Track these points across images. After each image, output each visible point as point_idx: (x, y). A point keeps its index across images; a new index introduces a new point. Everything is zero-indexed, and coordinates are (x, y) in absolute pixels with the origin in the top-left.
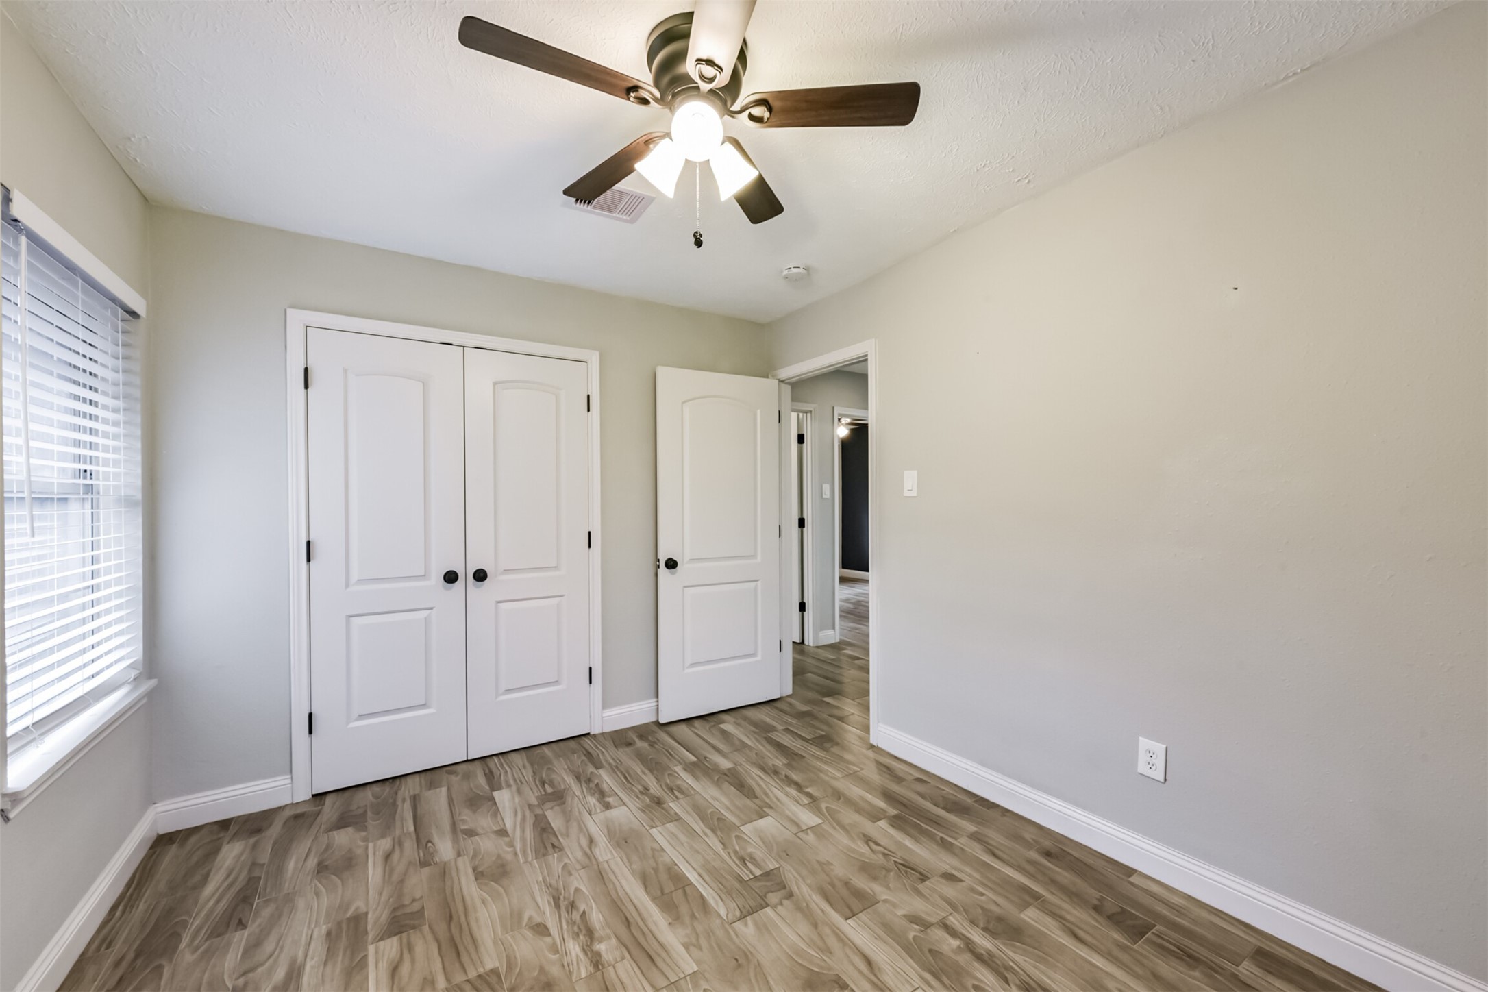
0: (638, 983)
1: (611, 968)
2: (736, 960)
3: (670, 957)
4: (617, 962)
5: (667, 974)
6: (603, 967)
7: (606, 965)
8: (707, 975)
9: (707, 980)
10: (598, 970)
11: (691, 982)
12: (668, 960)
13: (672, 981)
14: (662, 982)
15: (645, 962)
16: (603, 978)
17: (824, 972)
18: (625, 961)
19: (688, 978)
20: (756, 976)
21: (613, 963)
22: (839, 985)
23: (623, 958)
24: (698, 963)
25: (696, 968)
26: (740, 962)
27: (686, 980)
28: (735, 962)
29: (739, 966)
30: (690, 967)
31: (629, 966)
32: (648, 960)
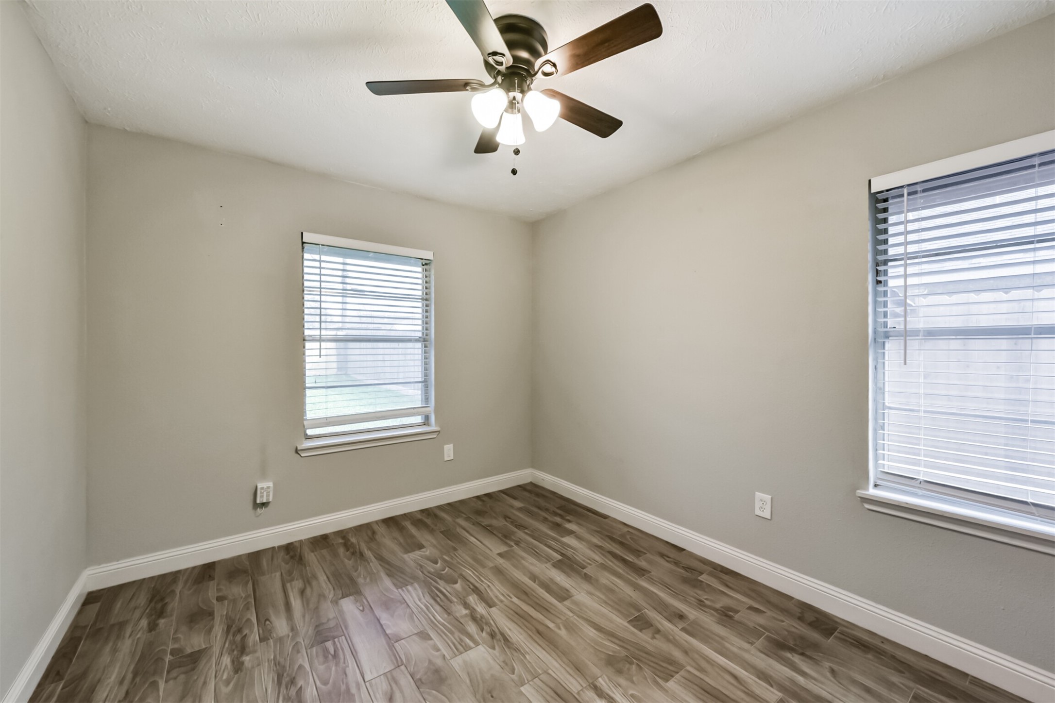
0: (560, 676)
1: (584, 685)
2: (492, 697)
3: (542, 695)
4: (582, 690)
5: (542, 683)
6: (589, 685)
7: (588, 687)
8: (513, 684)
9: (513, 680)
10: (592, 683)
11: (524, 679)
12: (544, 694)
13: (537, 679)
14: (544, 677)
15: (560, 691)
16: (585, 677)
17: (427, 690)
18: (576, 692)
19: (526, 682)
20: (478, 685)
21: (584, 689)
22: (421, 681)
23: (578, 693)
24: (521, 693)
25: (522, 689)
26: (490, 695)
27: (528, 680)
28: (494, 695)
29: (490, 692)
30: (526, 689)
31: (571, 687)
32: (559, 692)
